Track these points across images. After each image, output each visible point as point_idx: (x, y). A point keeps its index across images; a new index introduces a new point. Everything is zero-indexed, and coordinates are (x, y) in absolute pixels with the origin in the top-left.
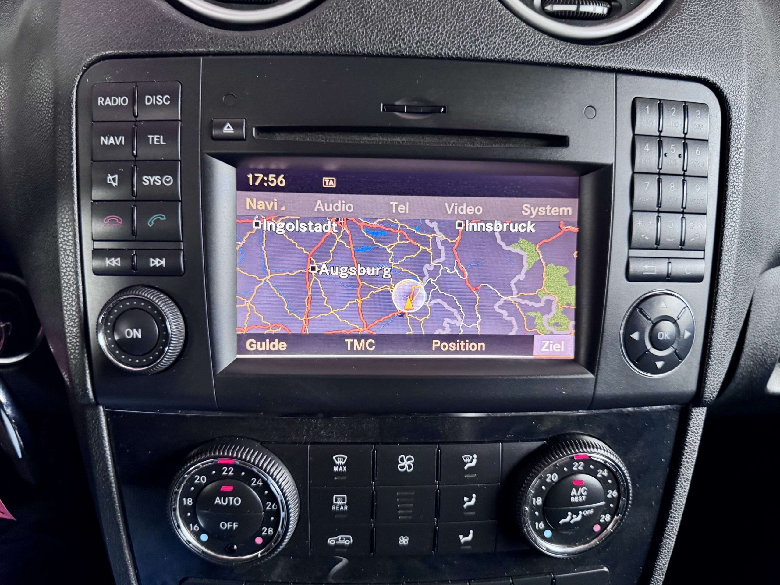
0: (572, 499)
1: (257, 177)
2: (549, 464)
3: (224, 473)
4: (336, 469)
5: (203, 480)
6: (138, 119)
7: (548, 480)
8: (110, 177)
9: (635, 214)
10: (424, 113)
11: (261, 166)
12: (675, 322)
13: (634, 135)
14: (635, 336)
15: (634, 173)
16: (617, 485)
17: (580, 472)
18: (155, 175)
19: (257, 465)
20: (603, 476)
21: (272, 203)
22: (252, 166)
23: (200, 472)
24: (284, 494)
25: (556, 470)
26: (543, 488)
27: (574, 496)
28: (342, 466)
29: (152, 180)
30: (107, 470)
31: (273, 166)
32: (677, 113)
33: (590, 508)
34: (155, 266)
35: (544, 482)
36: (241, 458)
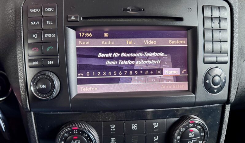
0: (190, 136)
1: (83, 34)
2: (182, 125)
3: (74, 132)
4: (111, 130)
5: (67, 135)
6: (43, 16)
7: (182, 130)
8: (34, 35)
9: (205, 42)
10: (136, 11)
11: (84, 30)
12: (220, 77)
13: (204, 17)
14: (207, 81)
15: (204, 29)
16: (204, 131)
17: (191, 127)
18: (49, 34)
19: (86, 129)
20: (199, 128)
21: (88, 42)
22: (81, 30)
23: (66, 133)
24: (95, 139)
25: (184, 127)
26: (180, 133)
27: (190, 135)
28: (114, 128)
29: (48, 36)
30: (34, 134)
31: (88, 30)
32: (217, 10)
33: (195, 139)
34: (50, 64)
35: (180, 131)
36: (80, 127)
